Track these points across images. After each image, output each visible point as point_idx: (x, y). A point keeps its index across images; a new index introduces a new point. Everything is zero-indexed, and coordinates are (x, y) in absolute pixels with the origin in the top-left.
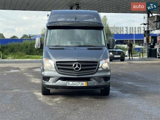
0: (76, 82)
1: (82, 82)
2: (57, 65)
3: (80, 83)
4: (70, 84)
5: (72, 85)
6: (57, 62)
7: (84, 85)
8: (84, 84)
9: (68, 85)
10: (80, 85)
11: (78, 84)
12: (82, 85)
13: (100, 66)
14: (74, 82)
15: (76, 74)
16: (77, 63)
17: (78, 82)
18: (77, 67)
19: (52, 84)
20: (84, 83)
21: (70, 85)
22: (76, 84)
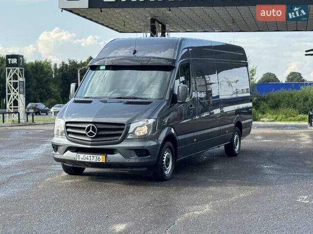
0: (89, 156)
1: (98, 156)
2: (67, 127)
3: (95, 158)
4: (81, 158)
5: (83, 160)
6: (67, 123)
7: (101, 161)
8: (101, 159)
9: (78, 160)
10: (94, 161)
11: (92, 159)
12: (98, 161)
13: (130, 131)
14: (87, 156)
15: (90, 143)
16: (91, 125)
17: (91, 156)
18: (91, 131)
19: (60, 156)
20: (101, 157)
21: (81, 160)
22: (89, 158)
